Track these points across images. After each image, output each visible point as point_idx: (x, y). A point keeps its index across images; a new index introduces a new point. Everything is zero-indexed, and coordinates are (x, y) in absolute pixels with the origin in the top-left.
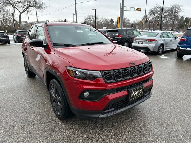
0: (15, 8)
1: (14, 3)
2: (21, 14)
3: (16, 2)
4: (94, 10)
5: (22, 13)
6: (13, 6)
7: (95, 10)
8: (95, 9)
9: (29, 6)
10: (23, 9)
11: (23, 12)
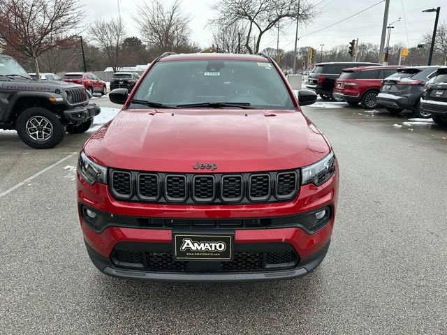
0: (253, 23)
1: (253, 12)
2: (262, 33)
3: (256, 11)
4: (433, 10)
5: (264, 32)
6: (250, 19)
7: (438, 10)
8: (439, 8)
9: (280, 17)
10: (268, 23)
11: (267, 29)
